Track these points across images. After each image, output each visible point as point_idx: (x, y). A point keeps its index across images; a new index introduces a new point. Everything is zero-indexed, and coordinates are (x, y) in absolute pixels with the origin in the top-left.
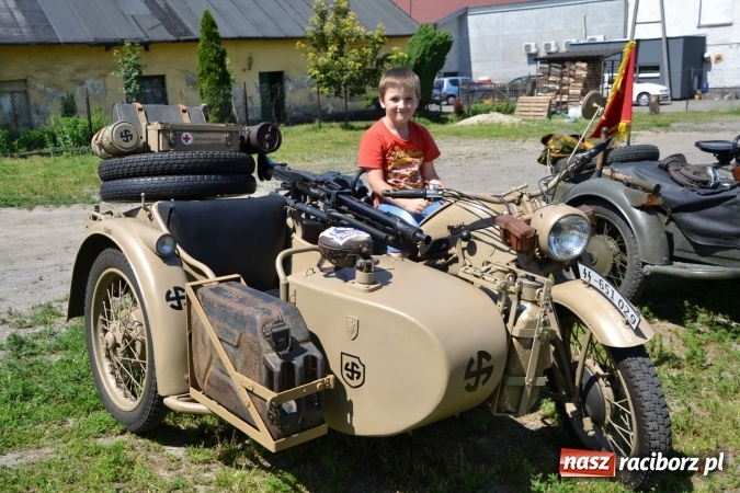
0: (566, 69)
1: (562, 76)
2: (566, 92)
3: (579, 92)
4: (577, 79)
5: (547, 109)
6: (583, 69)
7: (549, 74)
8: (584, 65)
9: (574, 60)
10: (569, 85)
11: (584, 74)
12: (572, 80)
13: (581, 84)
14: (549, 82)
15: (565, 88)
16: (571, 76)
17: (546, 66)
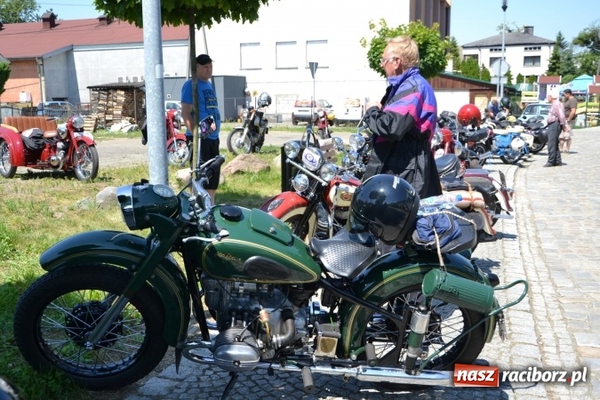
0: (110, 96)
1: (107, 101)
2: (111, 113)
3: (120, 112)
4: (119, 104)
5: (93, 125)
6: (122, 96)
7: (99, 99)
8: (123, 93)
9: (115, 88)
10: (113, 107)
11: (122, 99)
12: (115, 104)
13: (121, 107)
14: (100, 105)
15: (110, 109)
16: (114, 101)
17: (96, 92)
